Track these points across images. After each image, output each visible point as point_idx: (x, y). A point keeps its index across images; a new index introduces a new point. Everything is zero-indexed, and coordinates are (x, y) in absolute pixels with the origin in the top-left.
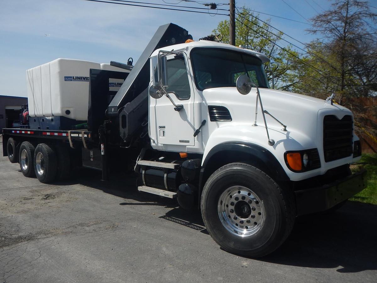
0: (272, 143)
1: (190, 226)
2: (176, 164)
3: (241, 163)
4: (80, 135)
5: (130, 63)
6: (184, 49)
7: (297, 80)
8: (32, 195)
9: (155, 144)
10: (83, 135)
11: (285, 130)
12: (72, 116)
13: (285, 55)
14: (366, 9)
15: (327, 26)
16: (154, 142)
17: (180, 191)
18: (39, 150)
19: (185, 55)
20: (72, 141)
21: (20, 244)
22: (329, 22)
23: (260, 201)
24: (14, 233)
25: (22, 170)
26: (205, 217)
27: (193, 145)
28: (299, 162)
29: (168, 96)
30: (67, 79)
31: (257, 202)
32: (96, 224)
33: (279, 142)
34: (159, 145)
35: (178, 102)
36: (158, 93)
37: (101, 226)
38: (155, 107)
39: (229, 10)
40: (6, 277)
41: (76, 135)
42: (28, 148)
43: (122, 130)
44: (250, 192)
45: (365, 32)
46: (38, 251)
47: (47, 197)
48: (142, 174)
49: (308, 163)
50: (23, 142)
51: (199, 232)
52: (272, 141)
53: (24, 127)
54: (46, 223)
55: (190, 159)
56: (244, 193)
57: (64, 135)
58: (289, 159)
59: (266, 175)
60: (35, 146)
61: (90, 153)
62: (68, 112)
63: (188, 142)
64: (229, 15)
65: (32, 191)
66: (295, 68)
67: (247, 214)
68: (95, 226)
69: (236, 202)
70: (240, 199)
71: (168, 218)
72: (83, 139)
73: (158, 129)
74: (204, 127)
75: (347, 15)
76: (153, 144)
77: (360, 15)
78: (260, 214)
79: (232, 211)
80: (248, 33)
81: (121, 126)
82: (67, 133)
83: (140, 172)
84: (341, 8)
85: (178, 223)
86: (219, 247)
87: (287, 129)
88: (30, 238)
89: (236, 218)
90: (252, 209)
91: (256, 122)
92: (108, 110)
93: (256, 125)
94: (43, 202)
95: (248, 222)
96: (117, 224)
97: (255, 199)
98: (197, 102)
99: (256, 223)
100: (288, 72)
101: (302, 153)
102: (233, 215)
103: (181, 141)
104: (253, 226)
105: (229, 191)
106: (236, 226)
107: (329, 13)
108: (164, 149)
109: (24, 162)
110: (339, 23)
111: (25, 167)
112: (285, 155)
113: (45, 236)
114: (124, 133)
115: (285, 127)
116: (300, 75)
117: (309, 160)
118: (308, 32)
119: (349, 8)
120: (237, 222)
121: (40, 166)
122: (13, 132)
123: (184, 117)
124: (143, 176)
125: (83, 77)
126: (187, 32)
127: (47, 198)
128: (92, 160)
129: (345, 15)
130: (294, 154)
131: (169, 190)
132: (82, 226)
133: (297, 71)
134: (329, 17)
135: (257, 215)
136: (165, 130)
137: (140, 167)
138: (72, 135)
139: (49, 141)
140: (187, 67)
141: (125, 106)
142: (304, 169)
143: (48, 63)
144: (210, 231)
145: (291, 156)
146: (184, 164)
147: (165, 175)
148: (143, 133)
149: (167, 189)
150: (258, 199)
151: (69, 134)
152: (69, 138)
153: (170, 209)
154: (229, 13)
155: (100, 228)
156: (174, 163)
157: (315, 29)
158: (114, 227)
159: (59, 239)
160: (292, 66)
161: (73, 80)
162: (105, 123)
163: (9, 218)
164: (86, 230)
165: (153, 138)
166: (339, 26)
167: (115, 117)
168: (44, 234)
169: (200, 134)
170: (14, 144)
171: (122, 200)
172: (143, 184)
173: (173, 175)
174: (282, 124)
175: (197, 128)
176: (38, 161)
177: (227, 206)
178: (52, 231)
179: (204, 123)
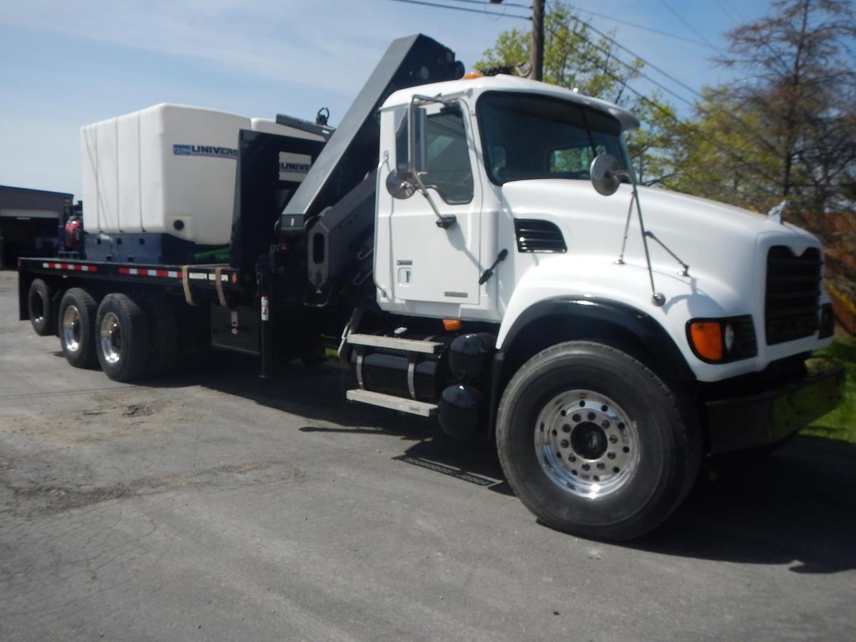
0: (659, 301)
1: (463, 477)
2: (436, 344)
3: (589, 343)
4: (212, 277)
5: (322, 120)
6: (462, 93)
7: (669, 170)
8: (99, 406)
9: (388, 299)
10: (218, 277)
11: (686, 274)
12: (187, 234)
13: (646, 113)
14: (847, 18)
15: (760, 51)
16: (385, 294)
17: (445, 402)
18: (110, 308)
19: (463, 106)
20: (191, 289)
21: (103, 504)
22: (765, 43)
23: (629, 421)
24: (84, 482)
25: (64, 353)
26: (505, 457)
27: (476, 302)
28: (717, 341)
29: (426, 195)
30: (180, 149)
31: (621, 426)
32: (257, 468)
33: (675, 300)
34: (397, 301)
35: (447, 210)
36: (405, 187)
37: (270, 472)
38: (390, 218)
39: (531, 8)
40: (93, 567)
41: (202, 276)
42: (82, 302)
43: (313, 267)
44: (607, 402)
45: (843, 69)
46: (148, 519)
47: (134, 410)
48: (355, 364)
49: (734, 345)
50: (70, 290)
51: (484, 490)
52: (659, 298)
53: (67, 256)
54: (149, 464)
55: (468, 333)
56: (593, 405)
57: (173, 274)
58: (697, 335)
59: (644, 368)
60: (99, 299)
61: (229, 317)
62: (179, 225)
63: (464, 295)
64: (531, 19)
65: (99, 399)
66: (666, 142)
67: (597, 450)
68: (255, 472)
69: (573, 424)
70: (585, 419)
71: (411, 460)
72: (219, 285)
73: (396, 267)
74: (503, 266)
75: (804, 28)
76: (382, 300)
77: (834, 31)
78: (626, 450)
79: (565, 444)
80: (564, 59)
81: (311, 258)
82: (179, 271)
83: (353, 359)
84: (792, 13)
85: (437, 470)
86: (534, 518)
87: (690, 272)
88: (121, 493)
89: (573, 459)
90: (611, 439)
91: (622, 256)
92: (280, 223)
93: (621, 262)
94: (128, 420)
95: (601, 466)
96: (302, 469)
97: (616, 418)
98: (488, 210)
99: (616, 470)
100: (650, 151)
101: (722, 322)
102: (568, 452)
103: (447, 294)
104: (610, 475)
105: (557, 403)
106: (574, 476)
107: (766, 22)
108: (407, 311)
109: (71, 333)
110: (785, 46)
111: (74, 346)
112: (688, 326)
113: (152, 490)
114: (319, 274)
115: (686, 267)
116: (677, 160)
117: (736, 338)
118: (715, 64)
119: (810, 15)
120: (577, 466)
121: (109, 343)
122: (46, 265)
123: (459, 243)
124: (359, 369)
125: (214, 148)
126: (453, 55)
127: (133, 413)
128: (234, 331)
129: (799, 28)
130: (707, 325)
131: (419, 398)
132: (228, 472)
133: (670, 151)
134: (765, 33)
135: (619, 453)
136: (412, 268)
137: (350, 348)
138: (192, 276)
139: (134, 288)
140: (469, 132)
141: (322, 214)
142: (726, 357)
143: (136, 114)
144: (517, 486)
145: (701, 328)
146: (456, 344)
147: (411, 368)
148: (359, 275)
149: (413, 396)
150: (624, 418)
151: (184, 274)
152: (185, 281)
153: (411, 443)
154: (531, 13)
155: (267, 476)
156: (431, 341)
157: (731, 57)
158: (299, 477)
159: (186, 496)
160: (662, 139)
161: (192, 152)
162: (272, 251)
163: (63, 452)
164: (238, 481)
165: (383, 286)
166: (783, 54)
167: (296, 239)
168: (149, 485)
169: (492, 279)
170: (45, 292)
171: (303, 422)
172: (358, 384)
173: (429, 368)
174: (681, 262)
175: (486, 265)
176: (107, 331)
177: (555, 433)
178: (166, 481)
179: (502, 256)
